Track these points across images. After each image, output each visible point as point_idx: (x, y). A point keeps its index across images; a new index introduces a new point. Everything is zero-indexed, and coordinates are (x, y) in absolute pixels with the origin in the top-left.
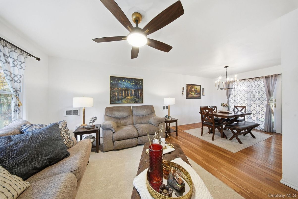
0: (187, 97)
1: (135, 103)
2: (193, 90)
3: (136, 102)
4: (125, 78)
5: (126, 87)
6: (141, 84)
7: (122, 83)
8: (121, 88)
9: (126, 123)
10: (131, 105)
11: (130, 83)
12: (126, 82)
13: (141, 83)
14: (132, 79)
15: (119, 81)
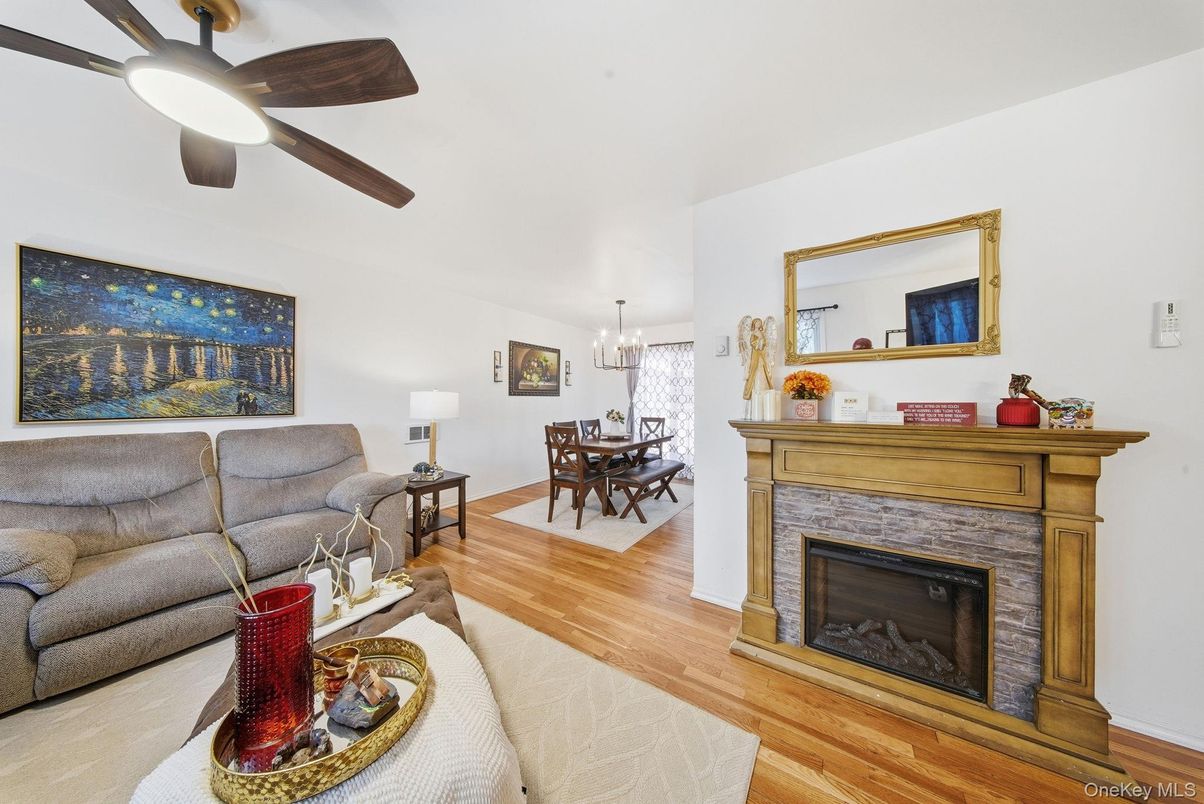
0: (514, 390)
1: (238, 414)
2: (536, 365)
3: (249, 409)
4: (158, 276)
5: (171, 329)
6: (285, 320)
7: (139, 301)
8: (129, 331)
9: (163, 525)
10: (213, 428)
11: (205, 305)
12: (170, 298)
13: (283, 313)
14: (224, 287)
15: (112, 288)
